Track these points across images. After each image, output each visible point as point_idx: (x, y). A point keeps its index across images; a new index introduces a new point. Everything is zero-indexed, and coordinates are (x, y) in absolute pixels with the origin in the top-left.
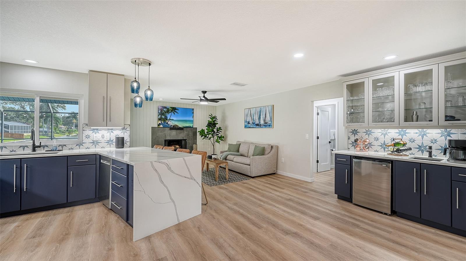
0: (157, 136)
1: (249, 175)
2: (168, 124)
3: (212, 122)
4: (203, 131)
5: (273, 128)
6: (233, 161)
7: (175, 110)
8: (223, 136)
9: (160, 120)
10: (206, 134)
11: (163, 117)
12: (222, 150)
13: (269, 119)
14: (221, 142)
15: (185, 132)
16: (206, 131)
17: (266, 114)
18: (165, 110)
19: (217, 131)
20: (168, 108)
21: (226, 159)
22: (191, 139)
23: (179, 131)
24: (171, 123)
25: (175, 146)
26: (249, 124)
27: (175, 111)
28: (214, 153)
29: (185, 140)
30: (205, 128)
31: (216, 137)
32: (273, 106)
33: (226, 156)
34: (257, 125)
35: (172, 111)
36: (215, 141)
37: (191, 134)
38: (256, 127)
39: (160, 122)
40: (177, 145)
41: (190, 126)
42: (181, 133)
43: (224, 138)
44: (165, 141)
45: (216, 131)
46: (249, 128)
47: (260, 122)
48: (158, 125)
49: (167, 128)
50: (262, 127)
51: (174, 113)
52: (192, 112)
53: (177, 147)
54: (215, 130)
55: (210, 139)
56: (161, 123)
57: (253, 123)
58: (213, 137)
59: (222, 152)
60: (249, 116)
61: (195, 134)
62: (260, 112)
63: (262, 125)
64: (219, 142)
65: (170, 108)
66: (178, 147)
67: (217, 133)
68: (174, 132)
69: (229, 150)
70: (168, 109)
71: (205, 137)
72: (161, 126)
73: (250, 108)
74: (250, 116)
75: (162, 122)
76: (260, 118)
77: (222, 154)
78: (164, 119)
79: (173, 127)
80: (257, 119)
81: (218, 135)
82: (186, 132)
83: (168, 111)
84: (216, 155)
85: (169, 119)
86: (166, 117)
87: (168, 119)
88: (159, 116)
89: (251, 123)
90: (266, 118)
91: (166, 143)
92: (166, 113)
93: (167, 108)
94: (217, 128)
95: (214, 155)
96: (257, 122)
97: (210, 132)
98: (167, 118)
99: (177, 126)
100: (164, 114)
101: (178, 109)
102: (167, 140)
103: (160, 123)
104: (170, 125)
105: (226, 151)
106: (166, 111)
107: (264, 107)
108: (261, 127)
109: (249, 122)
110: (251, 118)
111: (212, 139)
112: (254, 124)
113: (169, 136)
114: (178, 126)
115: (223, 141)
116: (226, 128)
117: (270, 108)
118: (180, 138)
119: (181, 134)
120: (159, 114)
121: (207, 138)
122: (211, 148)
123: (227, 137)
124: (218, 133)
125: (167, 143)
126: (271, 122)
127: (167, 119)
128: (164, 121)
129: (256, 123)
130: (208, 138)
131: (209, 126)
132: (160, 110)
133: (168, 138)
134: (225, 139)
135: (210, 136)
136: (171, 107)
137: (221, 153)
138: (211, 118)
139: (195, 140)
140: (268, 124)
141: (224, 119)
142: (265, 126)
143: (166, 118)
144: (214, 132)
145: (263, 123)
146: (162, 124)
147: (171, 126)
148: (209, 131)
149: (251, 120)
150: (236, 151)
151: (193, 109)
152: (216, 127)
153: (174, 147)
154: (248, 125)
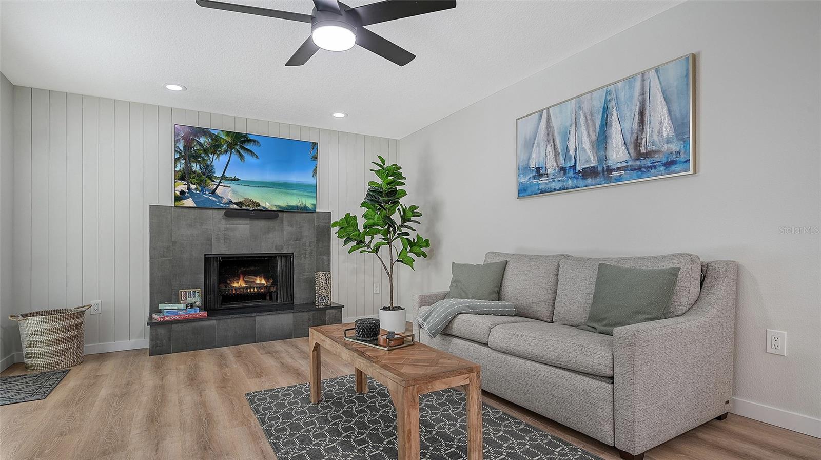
0: (173, 240)
1: (610, 442)
2: (218, 197)
3: (385, 188)
4: (349, 221)
5: (695, 172)
6: (486, 345)
7: (244, 142)
8: (427, 241)
9: (182, 178)
10: (361, 230)
11: (196, 167)
12: (426, 292)
13: (667, 130)
14: (418, 260)
15: (287, 229)
16: (361, 223)
17: (642, 113)
18: (202, 140)
19: (405, 219)
20: (216, 133)
21: (446, 331)
22: (308, 252)
23: (261, 224)
24: (229, 193)
25: (251, 278)
26: (540, 175)
27: (246, 147)
28: (392, 303)
29: (288, 257)
30: (359, 213)
31: (398, 244)
32: (694, 57)
33: (446, 317)
34: (590, 173)
35: (231, 146)
36: (395, 257)
37: (308, 234)
38: (580, 182)
39: (182, 186)
40: (256, 274)
41: (306, 207)
42: (269, 230)
43: (427, 245)
44: (208, 260)
45: (399, 221)
46: (543, 192)
47: (603, 159)
48: (177, 199)
49: (215, 212)
50: (619, 179)
51: (241, 156)
52: (312, 153)
53: (258, 282)
54: (396, 217)
55: (376, 250)
56: (189, 189)
57: (563, 169)
58: (389, 244)
59: (426, 301)
60: (543, 144)
61: (323, 235)
62: (606, 109)
63: (619, 169)
64: (410, 263)
65: (224, 136)
66: (263, 282)
67: (404, 230)
68: (243, 228)
69: (458, 289)
70: (216, 138)
71: (358, 244)
72: (189, 202)
73: (548, 109)
74: (548, 141)
75: (193, 187)
76: (606, 138)
77: (426, 308)
78: (198, 175)
79: (235, 207)
80: (587, 145)
81: (407, 234)
82: (289, 229)
83: (216, 146)
84: (399, 308)
85: (220, 175)
86: (207, 167)
87: (216, 178)
88: (179, 165)
89: (549, 171)
90: (648, 130)
91: (212, 269)
92: (206, 151)
93: (211, 135)
94: (404, 210)
95: (394, 309)
96: (588, 158)
97: (378, 226)
98: (212, 171)
99: (254, 203)
100: (200, 156)
101: (254, 141)
102: (216, 258)
103: (182, 192)
104: (225, 201)
105: (445, 296)
106: (206, 145)
107: (630, 80)
108: (609, 180)
109: (538, 169)
110: (549, 148)
111: (384, 250)
112: (571, 174)
113: (222, 241)
114: (259, 206)
115: (425, 256)
116: (436, 210)
117: (674, 75)
118: (265, 248)
119: (271, 235)
120: (178, 156)
121: (366, 249)
122: (381, 286)
123: (439, 243)
124: (405, 227)
125: (215, 266)
126: (686, 141)
127: (211, 178)
128: (201, 183)
129: (579, 168)
130: (369, 247)
131: (371, 200)
132: (182, 141)
133: (221, 249)
134: (431, 251)
135: (378, 238)
136: (228, 133)
137: (421, 306)
138: (378, 172)
139: (325, 257)
140: (657, 157)
141: (426, 182)
142: (639, 169)
143: (208, 173)
144: (392, 224)
145: (627, 157)
146: (192, 195)
147: (231, 202)
148: (371, 221)
149: (551, 157)
150: (491, 294)
151: (316, 144)
152: (399, 207)
153: (246, 282)
154: (535, 181)
